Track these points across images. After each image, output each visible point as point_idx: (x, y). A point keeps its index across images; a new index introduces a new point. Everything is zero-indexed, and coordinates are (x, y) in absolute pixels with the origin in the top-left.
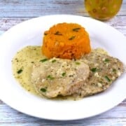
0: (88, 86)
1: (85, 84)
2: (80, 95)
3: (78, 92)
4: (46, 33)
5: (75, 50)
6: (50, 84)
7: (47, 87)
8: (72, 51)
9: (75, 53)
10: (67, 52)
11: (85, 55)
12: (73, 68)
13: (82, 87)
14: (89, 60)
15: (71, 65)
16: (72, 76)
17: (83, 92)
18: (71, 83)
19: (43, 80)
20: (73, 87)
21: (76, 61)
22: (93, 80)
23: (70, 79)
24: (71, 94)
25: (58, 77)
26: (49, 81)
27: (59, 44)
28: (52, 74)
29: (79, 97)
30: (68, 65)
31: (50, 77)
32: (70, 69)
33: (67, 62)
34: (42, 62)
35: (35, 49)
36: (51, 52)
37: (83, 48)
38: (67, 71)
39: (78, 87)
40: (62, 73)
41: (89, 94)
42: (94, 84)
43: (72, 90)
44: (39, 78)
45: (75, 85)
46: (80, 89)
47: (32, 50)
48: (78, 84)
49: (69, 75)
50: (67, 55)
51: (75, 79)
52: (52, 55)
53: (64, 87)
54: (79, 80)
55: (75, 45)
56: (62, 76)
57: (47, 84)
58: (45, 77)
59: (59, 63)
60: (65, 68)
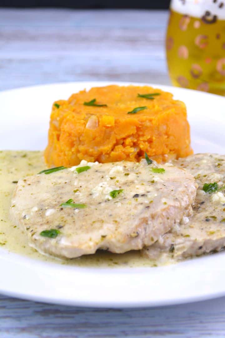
0: (197, 225)
1: (186, 220)
2: (172, 250)
3: (165, 242)
4: (58, 104)
5: (149, 137)
6: (71, 218)
7: (61, 225)
8: (138, 140)
9: (149, 149)
10: (123, 144)
11: (177, 158)
12: (142, 180)
13: (177, 228)
14: (193, 169)
15: (137, 174)
16: (143, 195)
17: (180, 240)
18: (141, 213)
19: (49, 213)
20: (147, 221)
21: (152, 165)
22: (210, 209)
23: (136, 203)
24: (140, 247)
25: (98, 201)
26: (70, 211)
27: (99, 122)
28: (78, 196)
29: (168, 256)
30: (127, 175)
31: (72, 203)
32: (136, 181)
33: (125, 167)
34: (46, 173)
35: (25, 156)
36: (73, 150)
37: (171, 137)
38: (124, 188)
39: (164, 224)
40: (111, 190)
41: (201, 248)
42: (214, 217)
43: (145, 229)
44: (36, 209)
45: (153, 217)
46: (170, 232)
47: (15, 157)
48: (164, 214)
49: (133, 193)
50: (124, 152)
51: (151, 202)
52: (76, 156)
53: (119, 223)
54: (165, 203)
55: (148, 124)
56: (110, 198)
57: (63, 218)
58: (56, 205)
59: (100, 172)
60: (117, 181)
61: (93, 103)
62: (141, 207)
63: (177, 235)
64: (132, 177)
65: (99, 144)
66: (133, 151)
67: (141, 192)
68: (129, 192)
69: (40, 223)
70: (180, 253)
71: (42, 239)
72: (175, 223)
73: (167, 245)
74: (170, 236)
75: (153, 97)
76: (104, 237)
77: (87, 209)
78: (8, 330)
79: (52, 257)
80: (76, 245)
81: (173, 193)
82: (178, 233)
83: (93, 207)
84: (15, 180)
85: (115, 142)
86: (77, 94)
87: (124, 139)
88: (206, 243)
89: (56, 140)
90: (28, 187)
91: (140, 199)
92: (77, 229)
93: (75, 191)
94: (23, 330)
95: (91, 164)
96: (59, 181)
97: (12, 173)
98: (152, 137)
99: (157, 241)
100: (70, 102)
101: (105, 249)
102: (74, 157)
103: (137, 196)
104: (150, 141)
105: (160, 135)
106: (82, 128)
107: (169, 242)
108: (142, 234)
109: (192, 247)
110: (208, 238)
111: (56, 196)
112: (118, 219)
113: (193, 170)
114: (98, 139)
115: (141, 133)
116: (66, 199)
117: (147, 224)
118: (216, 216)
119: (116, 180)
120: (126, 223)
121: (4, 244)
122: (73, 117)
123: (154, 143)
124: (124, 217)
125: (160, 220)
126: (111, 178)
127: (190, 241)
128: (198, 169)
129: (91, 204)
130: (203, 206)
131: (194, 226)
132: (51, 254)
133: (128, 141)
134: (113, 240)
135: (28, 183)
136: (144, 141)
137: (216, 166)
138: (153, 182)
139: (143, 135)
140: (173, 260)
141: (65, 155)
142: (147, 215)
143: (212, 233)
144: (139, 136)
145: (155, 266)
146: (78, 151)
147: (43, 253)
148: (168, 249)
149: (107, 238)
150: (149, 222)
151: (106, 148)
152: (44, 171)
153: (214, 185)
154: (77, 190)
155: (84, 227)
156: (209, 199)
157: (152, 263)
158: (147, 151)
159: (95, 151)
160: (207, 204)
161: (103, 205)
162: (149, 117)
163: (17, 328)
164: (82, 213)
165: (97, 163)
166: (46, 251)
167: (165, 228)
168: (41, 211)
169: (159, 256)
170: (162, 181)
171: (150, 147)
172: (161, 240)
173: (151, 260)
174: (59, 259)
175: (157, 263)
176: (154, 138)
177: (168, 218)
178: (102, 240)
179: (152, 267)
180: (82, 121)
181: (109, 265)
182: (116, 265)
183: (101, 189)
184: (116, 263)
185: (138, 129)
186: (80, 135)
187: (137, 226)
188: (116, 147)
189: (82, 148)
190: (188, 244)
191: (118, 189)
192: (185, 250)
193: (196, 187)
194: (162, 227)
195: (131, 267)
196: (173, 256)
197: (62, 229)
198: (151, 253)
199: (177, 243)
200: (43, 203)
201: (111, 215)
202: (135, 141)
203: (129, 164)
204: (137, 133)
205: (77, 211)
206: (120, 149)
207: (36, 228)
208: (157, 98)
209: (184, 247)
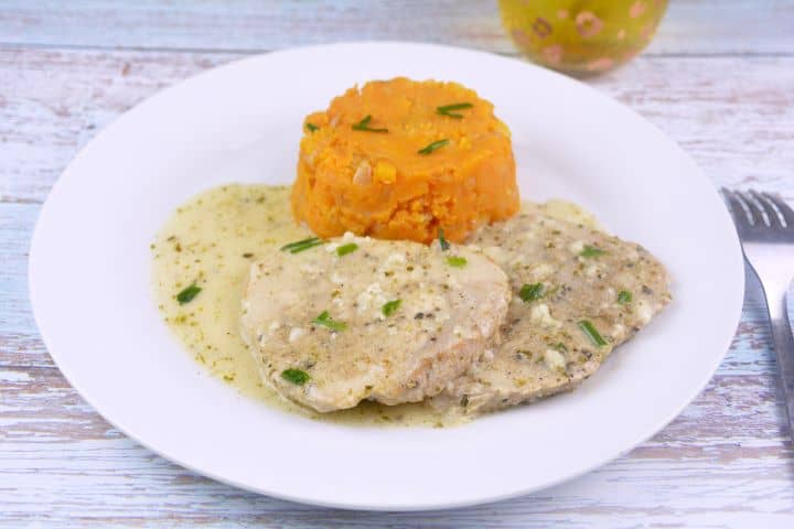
0: (502, 365)
1: (489, 354)
2: (465, 402)
3: (455, 390)
4: (313, 122)
5: (447, 199)
6: (325, 350)
7: (312, 362)
8: (431, 204)
9: (447, 216)
10: (409, 209)
11: (490, 224)
12: (432, 283)
13: (475, 368)
14: (511, 250)
15: (425, 268)
16: (430, 316)
17: (477, 389)
18: (425, 348)
19: (296, 334)
20: (431, 364)
21: (448, 252)
22: (526, 337)
23: (419, 329)
24: (420, 398)
25: (365, 320)
26: (324, 335)
27: (372, 174)
28: (336, 306)
29: (457, 412)
30: (410, 269)
31: (328, 319)
32: (422, 285)
33: (408, 254)
34: (293, 252)
35: (261, 200)
36: (334, 210)
37: (483, 195)
38: (405, 295)
39: (455, 366)
40: (385, 301)
41: (505, 400)
42: (528, 353)
43: (428, 377)
44: (275, 325)
45: (440, 358)
46: (464, 374)
47: (247, 201)
48: (455, 353)
49: (416, 311)
50: (409, 222)
51: (440, 330)
52: (338, 221)
53: (392, 365)
54: (459, 335)
55: (447, 178)
56: (383, 317)
57: (314, 348)
58: (305, 319)
59: (372, 258)
60: (396, 281)
61: (365, 125)
62: (424, 338)
63: (474, 380)
64: (416, 275)
65: (372, 208)
66: (423, 219)
67: (427, 308)
68: (411, 306)
69: (281, 353)
70: (475, 408)
71: (284, 383)
72: (472, 361)
73: (458, 395)
74: (464, 380)
75: (460, 112)
76: (369, 388)
77: (348, 333)
78: (238, 519)
79: (298, 407)
80: (330, 400)
81: (472, 313)
82: (476, 377)
83: (357, 331)
84: (248, 251)
85: (396, 206)
86: (342, 98)
87: (410, 202)
88: (512, 395)
89: (308, 186)
90: (265, 278)
91: (425, 323)
92: (332, 371)
93: (334, 295)
94: (258, 519)
95: (359, 241)
96: (310, 269)
97: (242, 235)
98: (451, 199)
99: (445, 389)
100: (330, 114)
101: (371, 400)
102: (335, 221)
103: (420, 316)
104: (449, 205)
105: (465, 193)
106: (346, 181)
107: (462, 390)
108: (423, 384)
109: (492, 400)
110: (515, 390)
111: (305, 301)
112: (390, 358)
113: (511, 253)
114: (371, 201)
115: (435, 193)
116: (319, 310)
117: (431, 367)
118: (531, 350)
119: (395, 277)
120: (401, 365)
121: (232, 379)
122: (335, 161)
123: (455, 208)
124: (400, 354)
125: (450, 362)
126: (387, 274)
127: (491, 392)
128: (519, 252)
129: (355, 325)
130: (517, 328)
131: (498, 366)
132: (296, 402)
133: (416, 205)
134: (383, 392)
135: (266, 270)
136: (440, 205)
137: (545, 248)
138: (446, 287)
139: (438, 196)
140: (465, 419)
141: (321, 214)
142: (432, 354)
143: (522, 383)
144: (433, 196)
145: (440, 425)
146: (340, 214)
147: (285, 400)
148: (459, 401)
149: (375, 389)
150: (434, 366)
151: (382, 215)
152: (290, 246)
153: (538, 288)
154: (337, 293)
155: (342, 370)
156: (526, 314)
157: (436, 420)
158: (444, 218)
159: (366, 217)
160: (523, 324)
161: (371, 329)
162: (449, 166)
163: (250, 516)
164: (341, 340)
165: (368, 238)
166: (289, 397)
167: (456, 372)
168: (284, 329)
169: (446, 410)
170: (459, 287)
171: (449, 212)
172: (451, 386)
173: (435, 415)
174: (308, 412)
175: (442, 421)
176: (455, 200)
177: (461, 358)
178: (366, 393)
179: (435, 427)
180: (348, 171)
181: (376, 421)
182: (385, 422)
183: (370, 297)
184: (386, 418)
185: (431, 187)
186: (343, 192)
187: (417, 372)
188: (398, 214)
189: (346, 211)
190: (487, 396)
191: (395, 299)
192: (483, 403)
193: (507, 300)
194: (452, 371)
195: (407, 425)
196: (465, 412)
197: (312, 369)
198: (437, 405)
199: (472, 393)
200: (287, 313)
201: (381, 350)
202: (427, 204)
203: (415, 248)
204: (430, 193)
205: (334, 335)
206: (403, 219)
207: (276, 362)
208: (467, 113)
209: (481, 400)
